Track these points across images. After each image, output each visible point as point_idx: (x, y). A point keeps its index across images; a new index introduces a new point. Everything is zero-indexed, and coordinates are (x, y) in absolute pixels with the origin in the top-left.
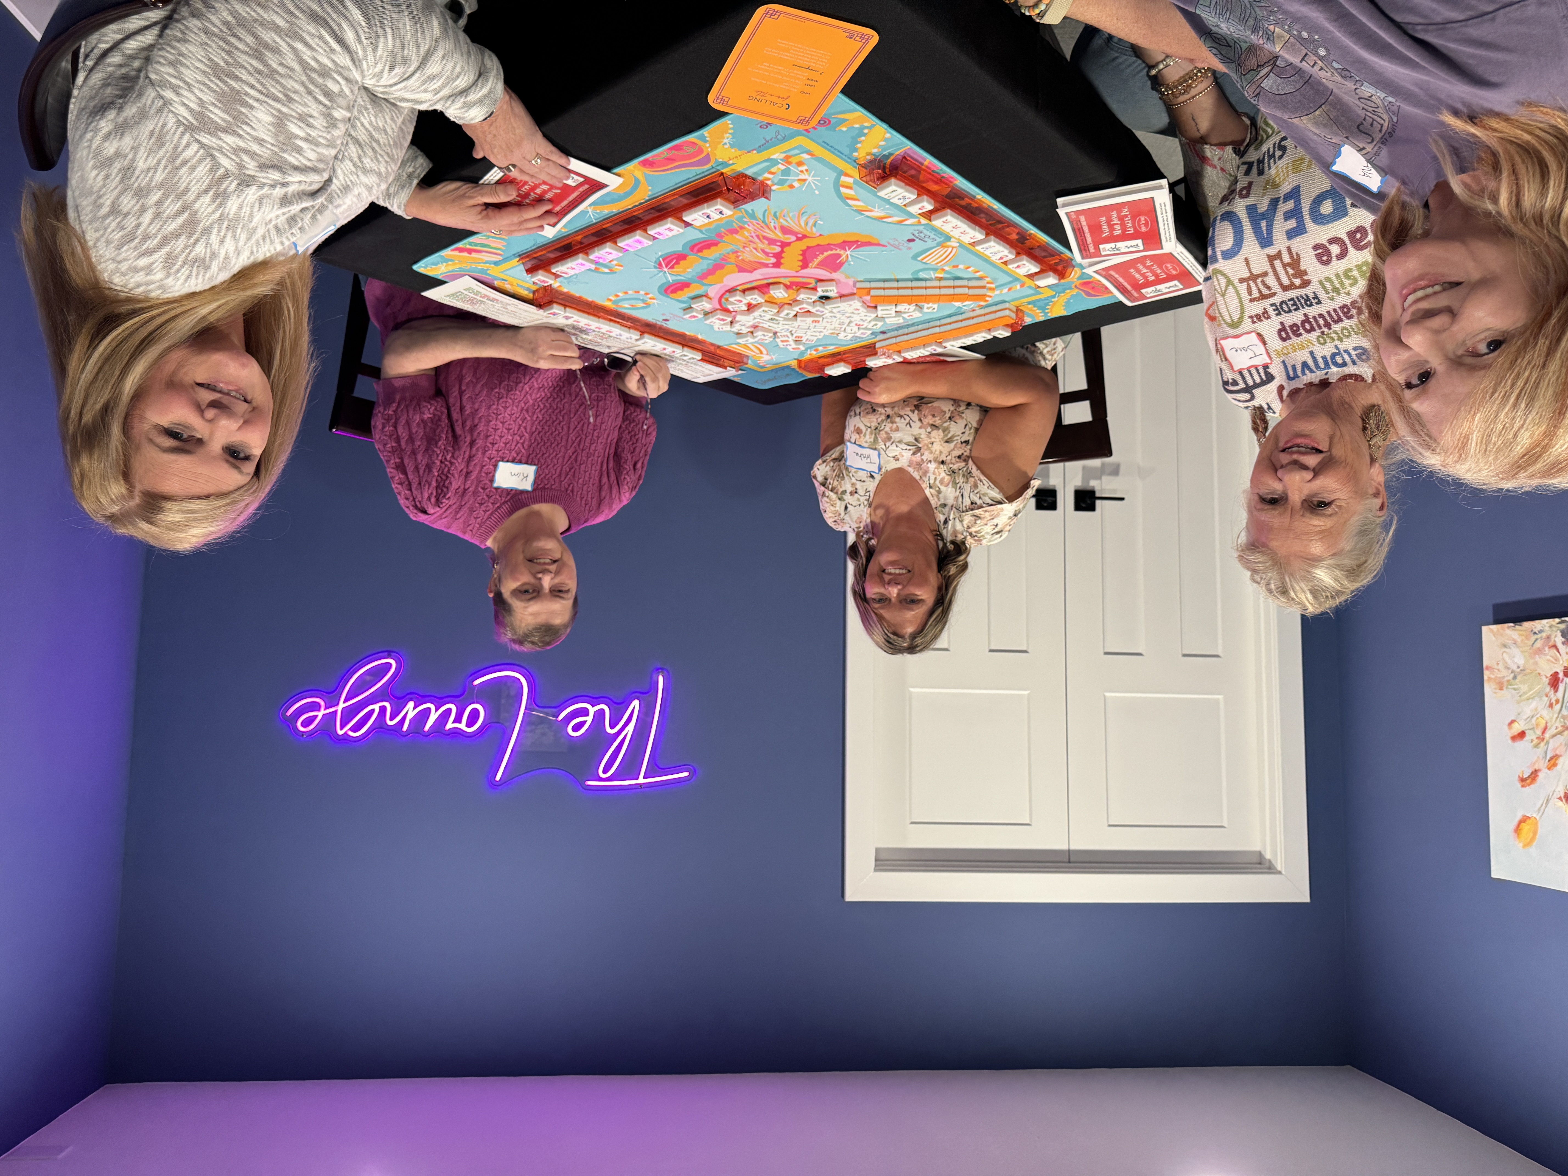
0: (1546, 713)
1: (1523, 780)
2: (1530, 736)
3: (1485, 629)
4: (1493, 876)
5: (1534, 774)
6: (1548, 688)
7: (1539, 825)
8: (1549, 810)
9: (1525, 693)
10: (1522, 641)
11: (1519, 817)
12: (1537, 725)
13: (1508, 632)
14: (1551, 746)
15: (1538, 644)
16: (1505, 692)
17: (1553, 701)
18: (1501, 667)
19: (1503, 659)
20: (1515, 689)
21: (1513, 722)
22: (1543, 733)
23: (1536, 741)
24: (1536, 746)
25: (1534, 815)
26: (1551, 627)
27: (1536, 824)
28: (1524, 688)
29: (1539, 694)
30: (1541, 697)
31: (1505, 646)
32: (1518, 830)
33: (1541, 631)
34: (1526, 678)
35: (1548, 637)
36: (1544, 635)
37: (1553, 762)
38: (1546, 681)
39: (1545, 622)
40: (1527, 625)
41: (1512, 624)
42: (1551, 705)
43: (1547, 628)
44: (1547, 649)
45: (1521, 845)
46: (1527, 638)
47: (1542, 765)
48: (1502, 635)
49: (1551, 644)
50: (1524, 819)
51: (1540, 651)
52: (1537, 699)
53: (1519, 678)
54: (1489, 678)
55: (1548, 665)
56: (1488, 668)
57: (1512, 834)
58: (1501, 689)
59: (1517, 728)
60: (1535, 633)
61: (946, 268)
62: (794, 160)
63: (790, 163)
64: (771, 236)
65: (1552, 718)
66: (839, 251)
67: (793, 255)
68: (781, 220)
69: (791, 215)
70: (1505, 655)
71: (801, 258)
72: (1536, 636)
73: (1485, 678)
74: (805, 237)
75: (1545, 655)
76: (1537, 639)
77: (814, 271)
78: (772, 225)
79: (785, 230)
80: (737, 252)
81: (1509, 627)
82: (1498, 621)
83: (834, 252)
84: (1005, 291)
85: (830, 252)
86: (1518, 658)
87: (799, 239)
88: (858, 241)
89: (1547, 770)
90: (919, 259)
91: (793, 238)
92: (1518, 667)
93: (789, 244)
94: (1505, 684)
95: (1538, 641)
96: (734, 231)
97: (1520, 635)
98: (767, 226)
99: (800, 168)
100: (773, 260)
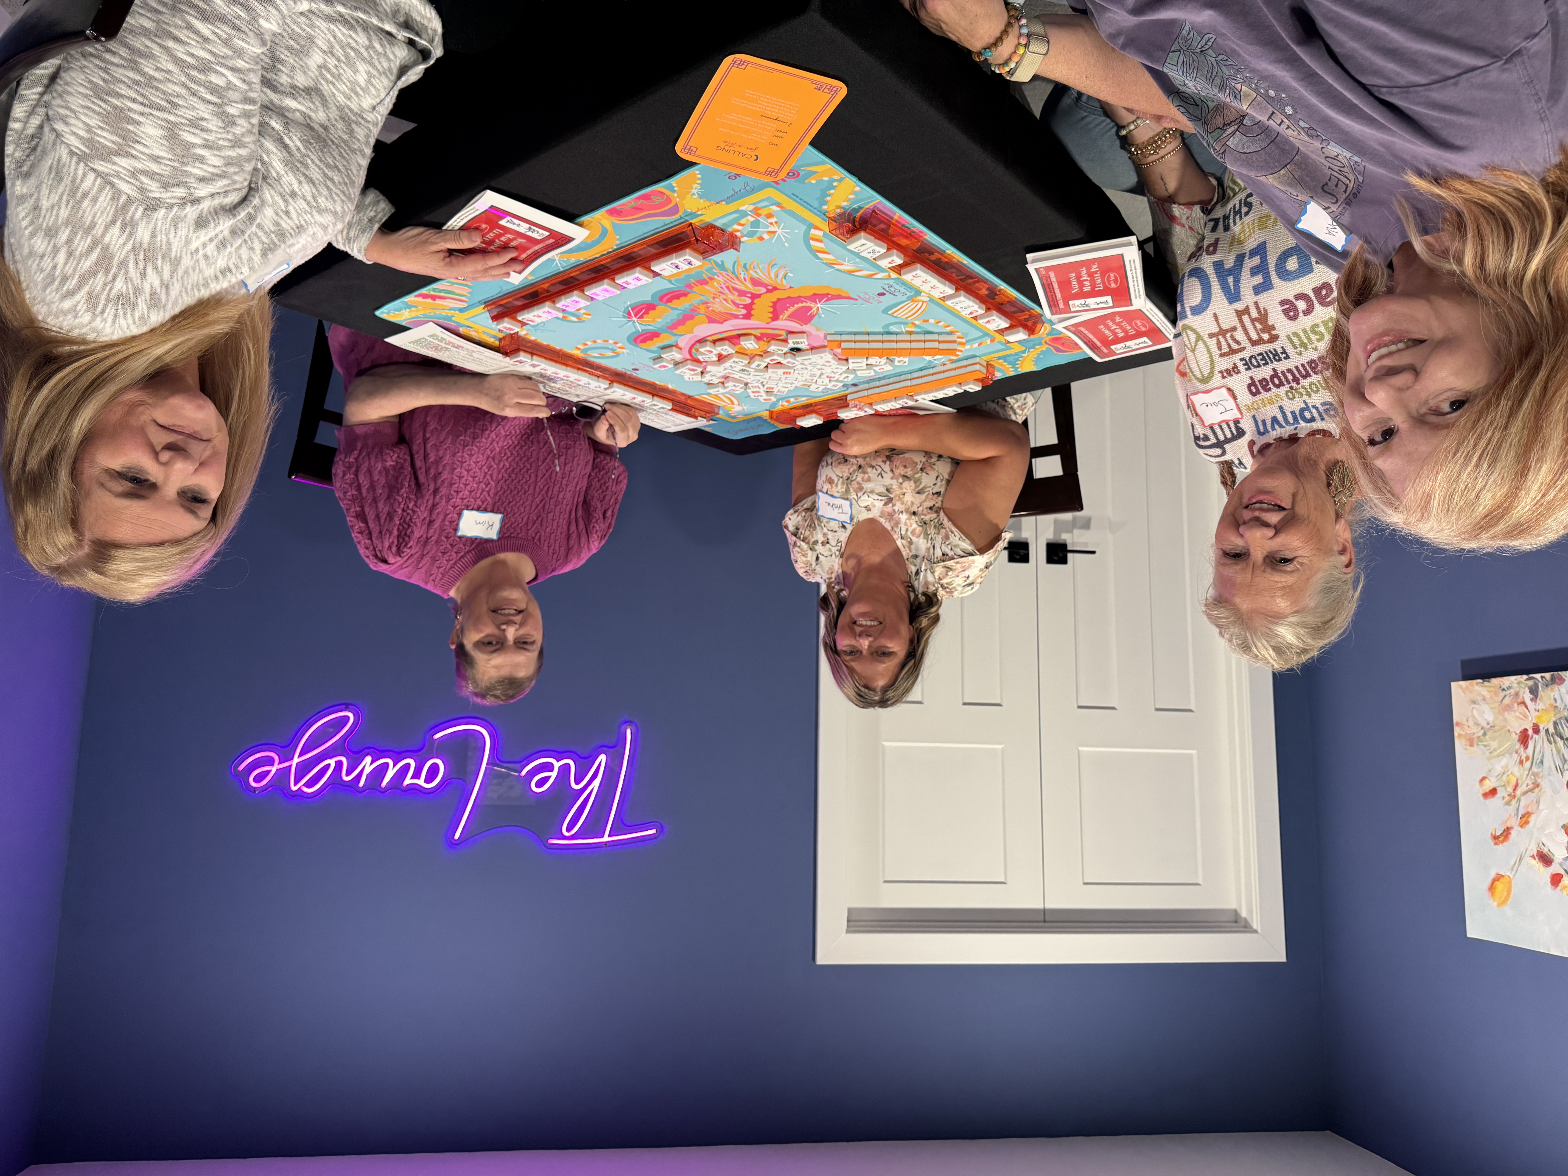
0: (1516, 770)
1: (1495, 838)
2: (1501, 793)
3: (1453, 684)
4: (1468, 935)
5: (1507, 832)
6: (1518, 745)
7: (1513, 883)
8: (1523, 868)
9: (1495, 750)
10: (1491, 697)
11: (1493, 875)
12: (1508, 782)
13: (1476, 687)
14: (1522, 803)
15: (1507, 701)
16: (1475, 748)
17: (1523, 758)
18: (1471, 723)
19: (1473, 716)
20: (1485, 746)
21: (1484, 779)
22: (1515, 790)
23: (1507, 798)
24: (1508, 803)
25: (1508, 874)
26: (1519, 683)
27: (1510, 882)
28: (1494, 744)
29: (1509, 752)
30: (1511, 754)
31: (1474, 702)
32: (1492, 888)
33: (1509, 688)
34: (1496, 734)
35: (1517, 694)
36: (1512, 691)
37: (1525, 820)
38: (1516, 737)
39: (1513, 678)
40: (1495, 681)
41: (1481, 681)
42: (1521, 762)
43: (1515, 685)
44: (1515, 705)
45: (1496, 904)
46: (1496, 694)
47: (1514, 822)
48: (1471, 692)
49: (1519, 700)
50: (1498, 878)
51: (1508, 708)
52: (1508, 756)
53: (1489, 734)
54: (1460, 735)
55: (1517, 723)
56: (1458, 724)
57: (1486, 894)
58: (1472, 745)
59: (1488, 785)
60: (1504, 690)
61: (917, 322)
62: (763, 212)
63: (759, 215)
64: (742, 288)
65: (1522, 776)
66: (809, 304)
67: (763, 306)
68: (751, 272)
69: (761, 267)
70: (1474, 711)
71: (771, 310)
72: (1504, 693)
73: (1456, 734)
74: (775, 289)
75: (1515, 711)
76: (1505, 696)
77: (784, 323)
78: (742, 276)
79: (755, 282)
80: (707, 303)
81: (1477, 684)
82: (1466, 678)
83: (804, 304)
84: (976, 345)
85: (800, 305)
86: (1486, 714)
87: (769, 291)
88: (828, 294)
89: (1519, 828)
90: (890, 312)
91: (763, 290)
92: (1488, 724)
93: (759, 296)
94: (1476, 740)
95: (1507, 698)
96: (703, 282)
97: (1489, 692)
98: (737, 278)
99: (770, 220)
100: (744, 312)
